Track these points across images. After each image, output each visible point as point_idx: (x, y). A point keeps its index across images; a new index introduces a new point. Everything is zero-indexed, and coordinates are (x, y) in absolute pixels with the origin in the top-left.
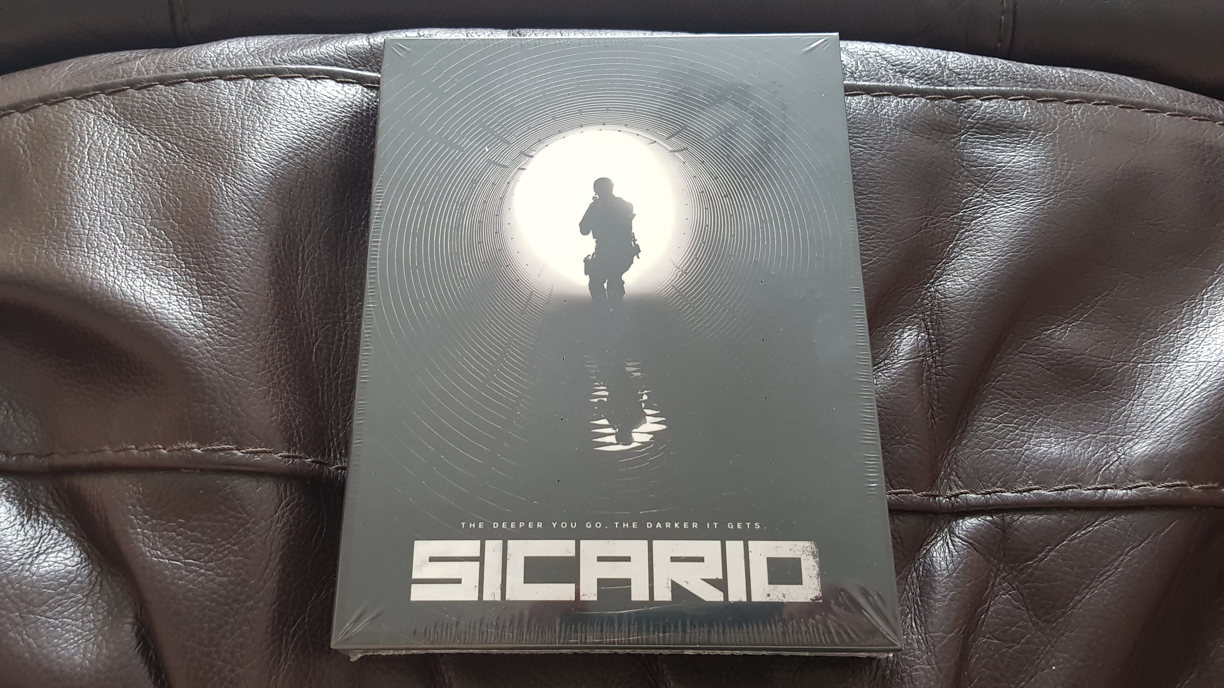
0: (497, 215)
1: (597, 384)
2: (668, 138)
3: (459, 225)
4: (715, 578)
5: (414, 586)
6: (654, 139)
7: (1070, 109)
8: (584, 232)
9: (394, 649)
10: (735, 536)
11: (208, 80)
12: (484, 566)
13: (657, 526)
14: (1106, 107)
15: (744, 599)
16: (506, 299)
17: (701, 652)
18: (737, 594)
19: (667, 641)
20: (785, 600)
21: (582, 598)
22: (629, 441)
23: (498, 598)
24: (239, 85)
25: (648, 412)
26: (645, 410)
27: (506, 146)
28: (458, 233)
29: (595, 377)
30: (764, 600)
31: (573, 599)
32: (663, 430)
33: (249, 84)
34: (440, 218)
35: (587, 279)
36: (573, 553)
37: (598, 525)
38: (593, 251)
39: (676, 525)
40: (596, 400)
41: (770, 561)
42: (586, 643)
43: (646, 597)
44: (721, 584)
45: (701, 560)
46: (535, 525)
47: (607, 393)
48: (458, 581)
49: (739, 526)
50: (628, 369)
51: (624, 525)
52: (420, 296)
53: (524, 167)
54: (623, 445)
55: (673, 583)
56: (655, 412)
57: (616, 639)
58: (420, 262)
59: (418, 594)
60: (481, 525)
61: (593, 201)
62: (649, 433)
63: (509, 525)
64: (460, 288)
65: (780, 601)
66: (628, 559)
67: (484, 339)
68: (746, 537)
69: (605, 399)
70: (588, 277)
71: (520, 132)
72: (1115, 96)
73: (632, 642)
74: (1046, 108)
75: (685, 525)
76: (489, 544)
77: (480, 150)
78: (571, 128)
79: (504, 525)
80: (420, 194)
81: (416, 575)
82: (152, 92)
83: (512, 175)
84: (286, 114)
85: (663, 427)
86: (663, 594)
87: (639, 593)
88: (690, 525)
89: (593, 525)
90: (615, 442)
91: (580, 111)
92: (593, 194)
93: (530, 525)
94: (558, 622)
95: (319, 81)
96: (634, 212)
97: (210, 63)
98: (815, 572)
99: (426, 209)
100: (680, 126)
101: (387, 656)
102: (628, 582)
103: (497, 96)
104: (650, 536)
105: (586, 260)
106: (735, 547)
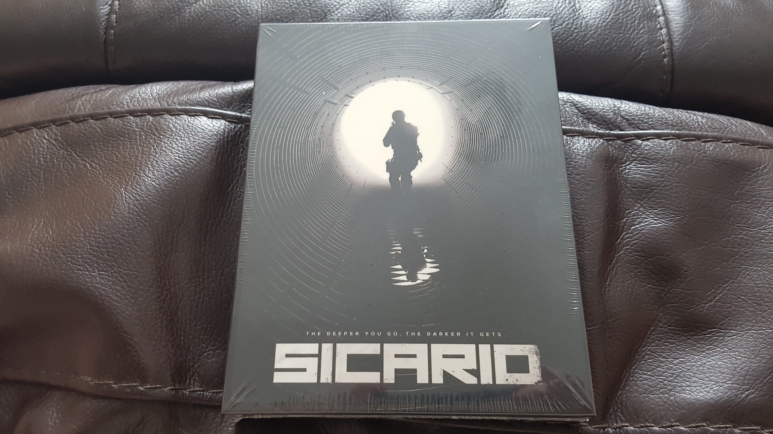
0: (330, 135)
1: (394, 242)
2: (440, 85)
3: (306, 141)
4: (472, 368)
5: (275, 373)
6: (432, 86)
7: (705, 145)
8: (386, 144)
9: (262, 414)
10: (485, 341)
11: (122, 117)
12: (321, 360)
13: (434, 335)
14: (731, 144)
15: (491, 383)
16: (336, 188)
17: (463, 417)
18: (486, 379)
19: (440, 410)
20: (518, 383)
21: (385, 382)
22: (415, 279)
23: (330, 381)
24: (143, 120)
25: (428, 260)
26: (426, 259)
27: (336, 91)
28: (305, 146)
29: (393, 238)
30: (504, 383)
31: (379, 382)
32: (437, 272)
33: (149, 119)
34: (294, 137)
35: (388, 175)
36: (379, 352)
37: (395, 334)
38: (392, 157)
39: (446, 334)
40: (394, 253)
41: (508, 357)
42: (387, 411)
43: (426, 381)
44: (476, 373)
45: (463, 357)
46: (354, 333)
47: (401, 248)
48: (304, 370)
49: (487, 334)
50: (415, 233)
51: (412, 334)
52: (281, 186)
53: (347, 104)
54: (411, 282)
55: (444, 372)
56: (432, 260)
57: (407, 408)
58: (281, 165)
59: (279, 378)
60: (319, 334)
61: (392, 125)
62: (428, 274)
63: (337, 334)
64: (307, 181)
65: (515, 384)
66: (414, 356)
67: (321, 214)
68: (492, 342)
69: (400, 252)
70: (388, 173)
71: (345, 82)
72: (738, 136)
73: (417, 410)
74: (687, 145)
75: (452, 334)
76: (324, 346)
77: (320, 94)
78: (378, 79)
79: (334, 334)
80: (281, 122)
81: (276, 366)
82: (86, 125)
83: (339, 110)
84: (172, 142)
85: (437, 270)
86: (438, 379)
87: (422, 378)
88: (455, 334)
89: (392, 334)
90: (406, 279)
91: (384, 69)
92: (392, 121)
93: (351, 334)
94: (369, 397)
95: (196, 117)
96: (418, 132)
97: (125, 103)
98: (538, 365)
99: (285, 131)
100: (448, 77)
101: (258, 419)
102: (415, 371)
103: (331, 60)
104: (429, 341)
105: (387, 163)
106: (485, 349)
